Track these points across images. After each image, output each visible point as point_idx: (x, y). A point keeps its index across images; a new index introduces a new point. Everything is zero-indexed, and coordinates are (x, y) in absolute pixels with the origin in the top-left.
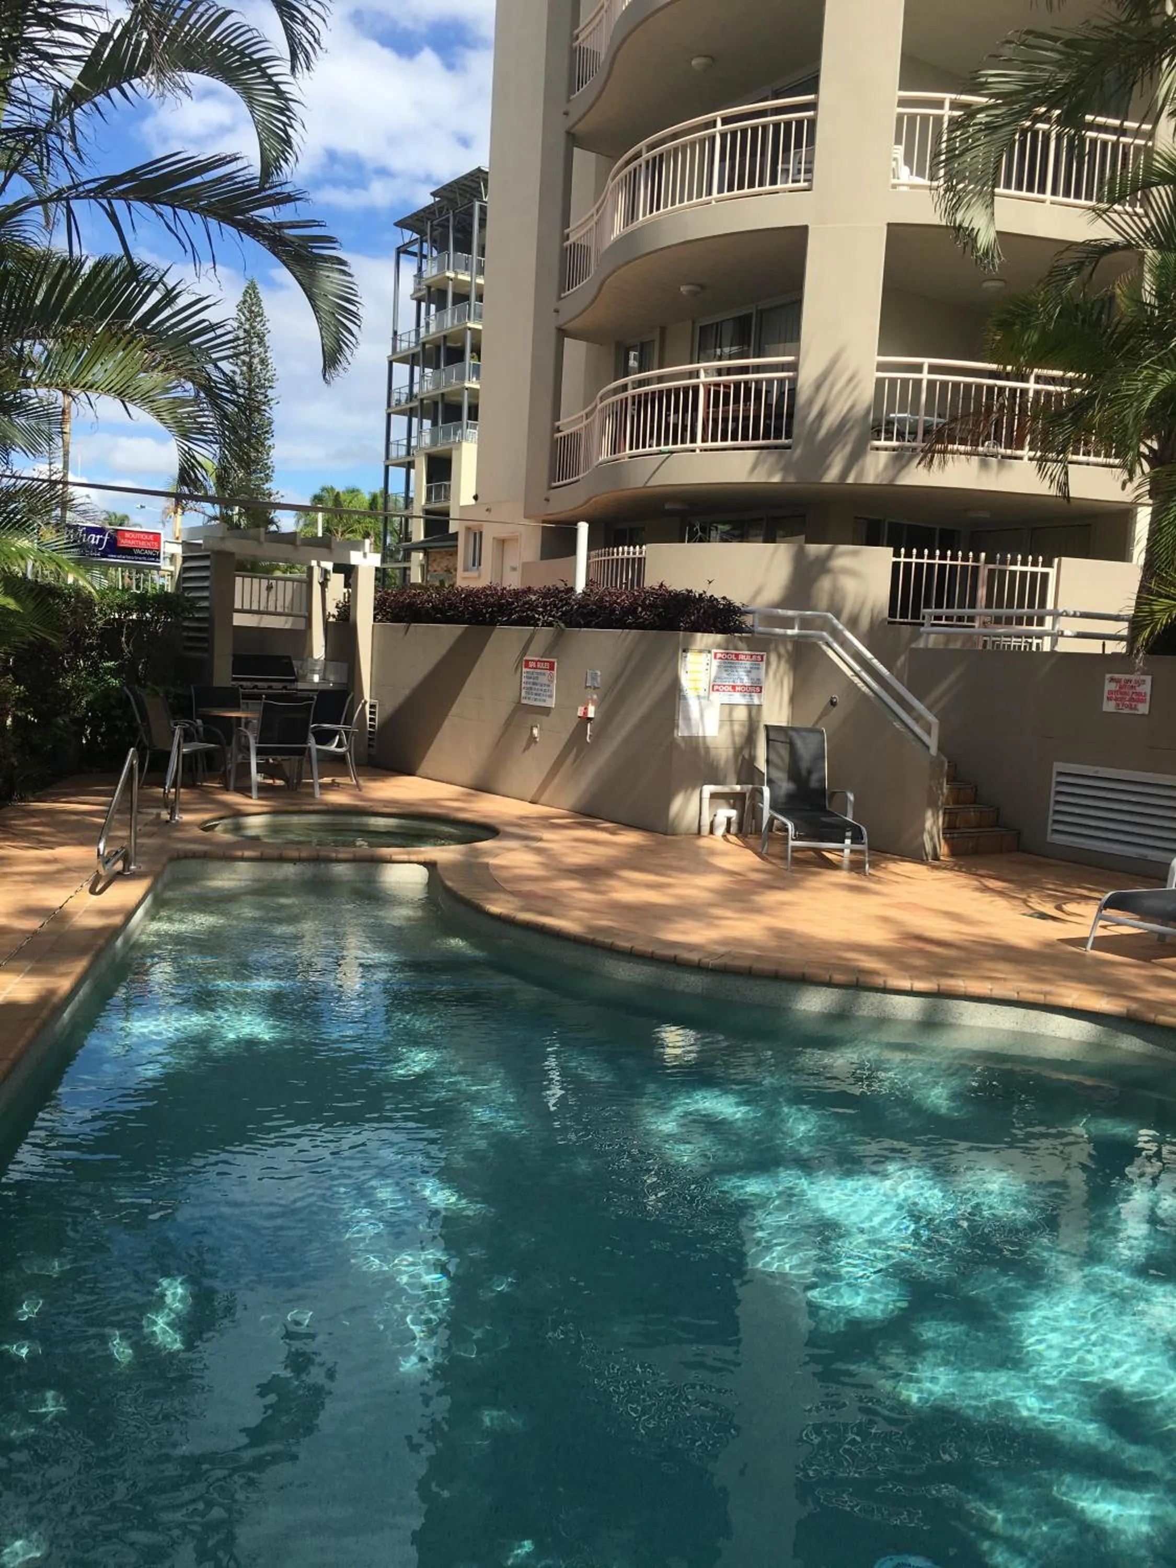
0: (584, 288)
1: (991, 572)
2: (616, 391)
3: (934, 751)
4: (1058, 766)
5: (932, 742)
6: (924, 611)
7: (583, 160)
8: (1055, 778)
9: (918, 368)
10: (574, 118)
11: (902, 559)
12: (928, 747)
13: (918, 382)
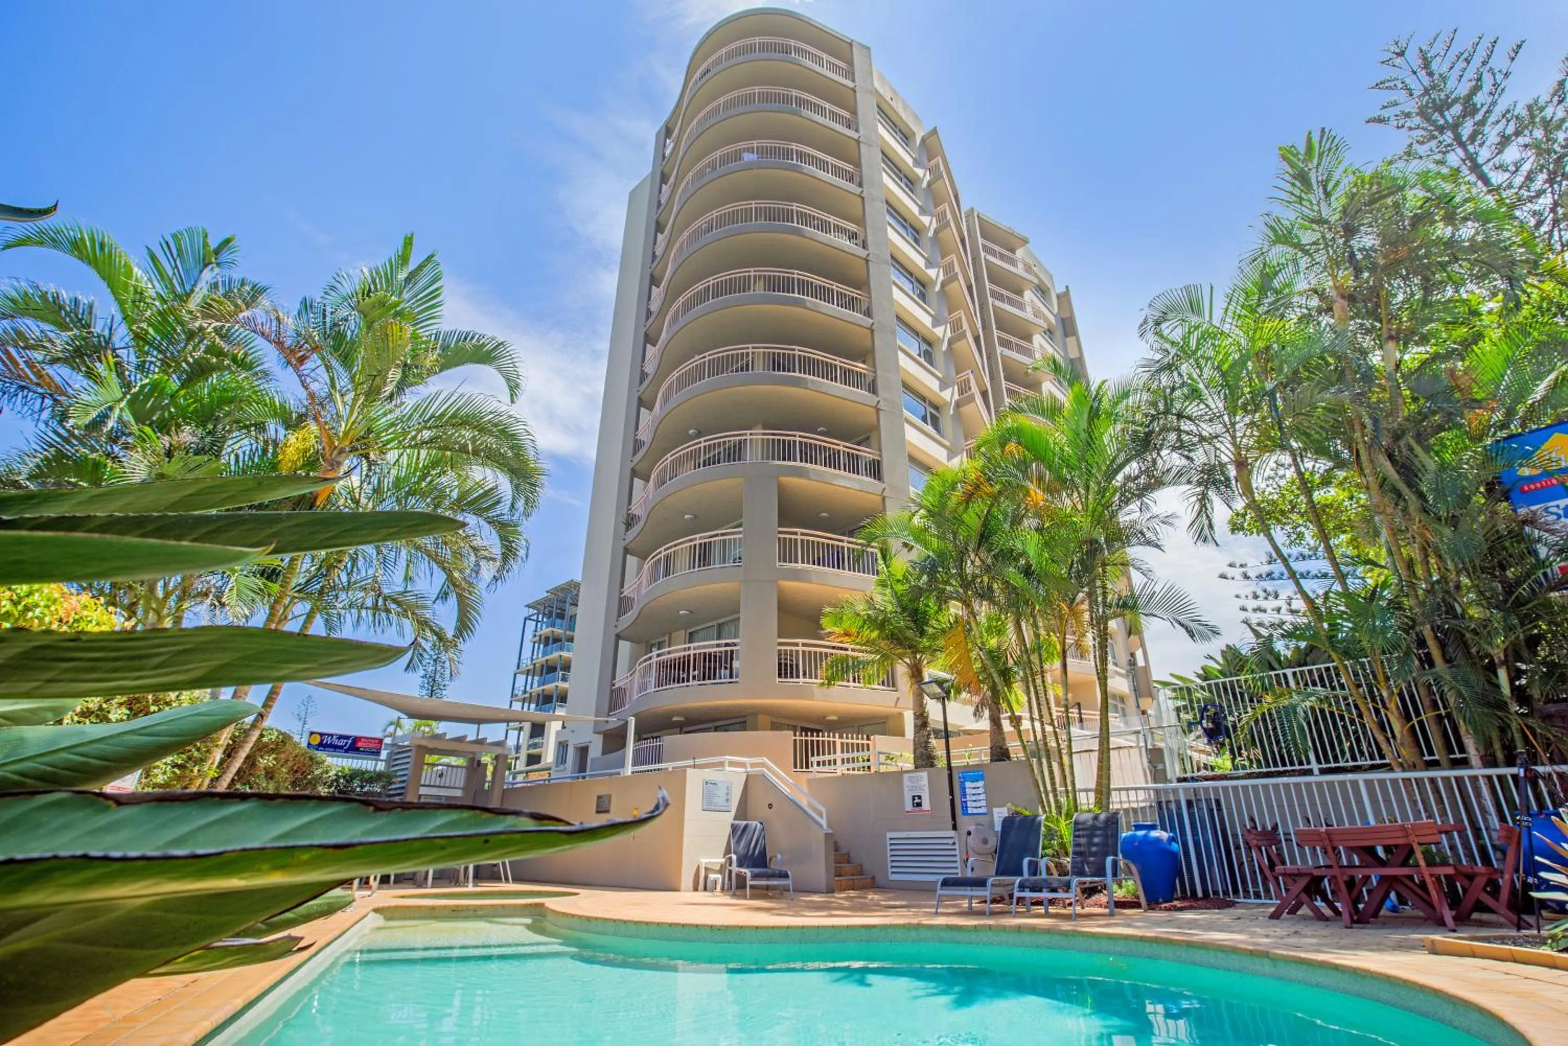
0: (629, 617)
1: (842, 744)
2: (645, 661)
3: (825, 827)
4: (890, 835)
5: (823, 822)
6: (811, 759)
7: (632, 561)
8: (888, 842)
9: (797, 645)
10: (627, 541)
11: (798, 738)
12: (821, 826)
13: (797, 652)
